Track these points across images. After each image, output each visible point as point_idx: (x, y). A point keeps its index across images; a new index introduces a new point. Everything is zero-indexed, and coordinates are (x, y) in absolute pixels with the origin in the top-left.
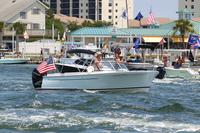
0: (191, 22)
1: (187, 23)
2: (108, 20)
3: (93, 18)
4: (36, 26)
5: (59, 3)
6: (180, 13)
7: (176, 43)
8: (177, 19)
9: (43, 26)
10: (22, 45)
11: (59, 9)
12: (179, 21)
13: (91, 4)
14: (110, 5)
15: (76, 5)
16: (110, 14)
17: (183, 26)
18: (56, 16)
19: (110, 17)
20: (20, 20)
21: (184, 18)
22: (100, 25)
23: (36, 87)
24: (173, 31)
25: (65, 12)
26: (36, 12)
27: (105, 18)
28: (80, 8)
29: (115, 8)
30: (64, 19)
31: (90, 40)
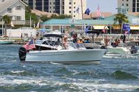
0: (126, 15)
1: (124, 16)
2: (68, 14)
3: (58, 12)
4: (18, 18)
5: (34, 2)
6: (119, 9)
7: (116, 30)
8: (117, 13)
9: (23, 18)
10: (9, 31)
11: (34, 6)
12: (118, 15)
13: (57, 3)
14: (70, 3)
15: (47, 4)
16: (70, 10)
17: (121, 18)
18: (33, 11)
19: (70, 12)
20: (7, 13)
21: (121, 13)
22: (63, 17)
23: (21, 60)
24: (113, 22)
25: (39, 8)
26: (19, 8)
27: (67, 13)
28: (49, 5)
29: (74, 5)
30: (38, 13)
31: (56, 28)
